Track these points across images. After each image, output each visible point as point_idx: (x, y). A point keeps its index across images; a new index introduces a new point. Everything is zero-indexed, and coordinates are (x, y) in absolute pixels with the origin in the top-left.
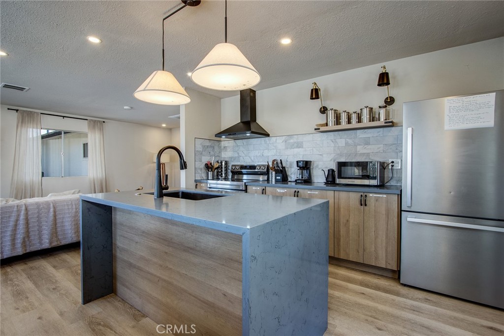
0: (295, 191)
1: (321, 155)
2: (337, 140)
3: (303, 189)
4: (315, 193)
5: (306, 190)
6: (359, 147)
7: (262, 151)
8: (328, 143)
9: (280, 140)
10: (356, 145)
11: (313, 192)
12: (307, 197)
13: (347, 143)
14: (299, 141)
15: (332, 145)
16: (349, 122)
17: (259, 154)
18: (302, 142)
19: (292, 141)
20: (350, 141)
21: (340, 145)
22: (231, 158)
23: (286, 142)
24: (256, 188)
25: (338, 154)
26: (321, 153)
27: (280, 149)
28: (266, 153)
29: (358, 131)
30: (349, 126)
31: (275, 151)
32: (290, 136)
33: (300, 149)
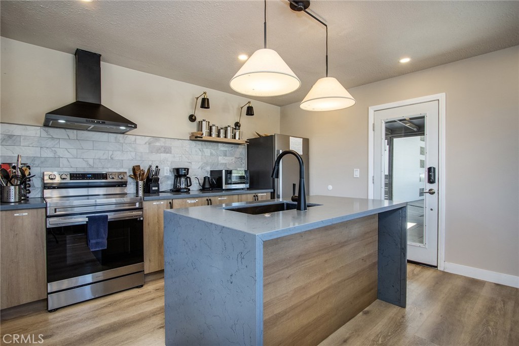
0: (207, 200)
1: (190, 162)
2: (204, 149)
3: (214, 196)
4: (224, 198)
5: (217, 198)
6: (220, 158)
7: (111, 153)
8: (196, 151)
9: (141, 141)
10: (218, 156)
11: (223, 198)
12: (218, 204)
13: (211, 154)
14: (167, 145)
15: (200, 153)
16: (219, 136)
17: (105, 157)
18: (171, 148)
19: (158, 144)
20: (214, 152)
21: (206, 154)
22: (34, 159)
23: (149, 144)
24: (158, 203)
25: (205, 163)
26: (190, 161)
27: (142, 153)
28: (118, 156)
29: (219, 144)
30: (225, 140)
31: (133, 154)
32: (157, 138)
33: (168, 154)
